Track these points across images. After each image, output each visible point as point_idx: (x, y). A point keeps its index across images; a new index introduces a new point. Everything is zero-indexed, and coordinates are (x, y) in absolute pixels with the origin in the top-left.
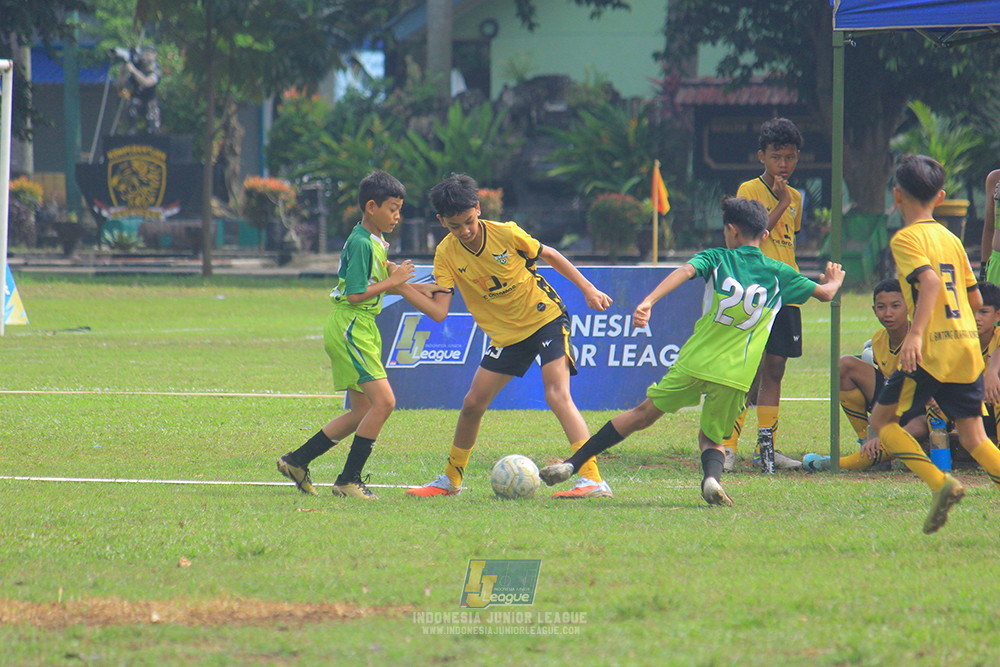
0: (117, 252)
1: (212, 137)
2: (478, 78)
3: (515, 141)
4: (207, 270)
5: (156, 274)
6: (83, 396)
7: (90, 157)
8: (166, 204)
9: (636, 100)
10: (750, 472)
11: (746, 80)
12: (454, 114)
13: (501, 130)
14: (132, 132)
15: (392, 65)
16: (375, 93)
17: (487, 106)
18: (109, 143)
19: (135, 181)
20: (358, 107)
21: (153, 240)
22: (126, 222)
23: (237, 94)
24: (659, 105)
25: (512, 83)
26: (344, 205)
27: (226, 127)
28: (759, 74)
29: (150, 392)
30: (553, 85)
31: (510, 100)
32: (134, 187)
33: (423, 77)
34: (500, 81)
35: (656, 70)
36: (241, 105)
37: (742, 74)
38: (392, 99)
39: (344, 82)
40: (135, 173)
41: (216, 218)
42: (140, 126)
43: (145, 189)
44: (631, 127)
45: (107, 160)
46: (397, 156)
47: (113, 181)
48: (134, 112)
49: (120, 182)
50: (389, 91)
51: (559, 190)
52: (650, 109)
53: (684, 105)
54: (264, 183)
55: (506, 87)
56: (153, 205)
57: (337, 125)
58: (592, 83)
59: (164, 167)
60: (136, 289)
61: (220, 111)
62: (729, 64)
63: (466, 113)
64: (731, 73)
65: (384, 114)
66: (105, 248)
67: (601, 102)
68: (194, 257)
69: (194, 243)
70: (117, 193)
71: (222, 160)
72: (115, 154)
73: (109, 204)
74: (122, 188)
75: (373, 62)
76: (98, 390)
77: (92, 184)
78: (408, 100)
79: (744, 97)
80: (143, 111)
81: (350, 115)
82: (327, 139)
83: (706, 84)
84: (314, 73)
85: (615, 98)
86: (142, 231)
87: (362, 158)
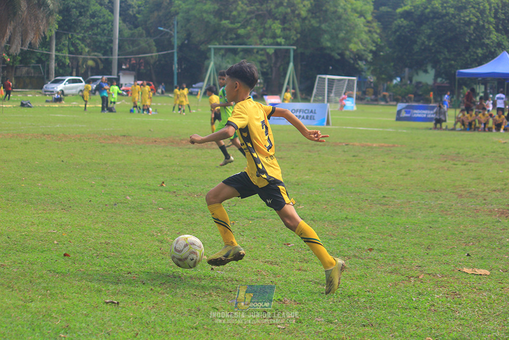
0: (367, 101)
1: (379, 88)
2: (411, 81)
4: (378, 104)
5: (371, 104)
7: (364, 90)
8: (373, 95)
9: (430, 85)
11: (443, 83)
12: (408, 86)
13: (414, 88)
15: (401, 80)
16: (399, 83)
17: (412, 85)
18: (367, 88)
19: (369, 93)
20: (396, 85)
21: (371, 100)
22: (368, 97)
23: (382, 82)
24: (433, 85)
25: (415, 82)
28: (445, 82)
30: (420, 83)
31: (415, 84)
33: (405, 81)
35: (433, 81)
36: (382, 84)
39: (395, 82)
41: (379, 97)
42: (370, 86)
43: (371, 94)
44: (429, 88)
45: (366, 90)
46: (401, 90)
47: (367, 93)
48: (370, 84)
51: (420, 95)
53: (436, 85)
54: (385, 93)
57: (394, 86)
58: (424, 83)
59: (373, 91)
61: (380, 85)
62: (441, 81)
63: (410, 85)
65: (400, 85)
68: (376, 102)
69: (376, 100)
72: (368, 89)
73: (366, 95)
75: (398, 79)
77: (364, 93)
78: (403, 84)
79: (443, 85)
82: (393, 88)
83: (439, 83)
84: (391, 80)
85: (427, 84)
87: (397, 91)
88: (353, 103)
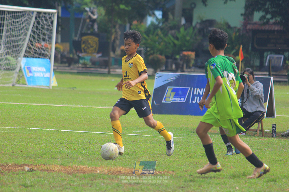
0: (83, 66)
1: (112, 34)
2: (189, 20)
3: (199, 38)
4: (109, 72)
5: (94, 73)
6: (75, 107)
7: (76, 39)
8: (98, 53)
9: (235, 27)
10: (269, 137)
11: (267, 22)
12: (182, 30)
13: (195, 35)
14: (89, 32)
16: (159, 23)
17: (192, 28)
18: (82, 35)
19: (89, 46)
20: (154, 27)
21: (94, 63)
22: (87, 58)
23: (119, 22)
24: (242, 29)
25: (199, 21)
26: (149, 55)
27: (116, 31)
28: (272, 21)
29: (94, 107)
30: (211, 22)
31: (198, 26)
32: (89, 48)
33: (174, 19)
34: (195, 21)
35: (241, 19)
36: (120, 25)
37: (267, 21)
38: (164, 25)
39: (150, 20)
40: (89, 44)
41: (112, 57)
42: (92, 30)
43: (92, 49)
44: (233, 35)
45: (81, 40)
46: (165, 41)
47: (83, 46)
48: (90, 26)
49: (85, 46)
50: (163, 23)
52: (239, 30)
53: (249, 29)
55: (197, 23)
56: (94, 53)
57: (148, 32)
58: (222, 22)
59: (97, 42)
60: (89, 77)
61: (114, 27)
62: (263, 17)
63: (185, 29)
64: (263, 21)
65: (162, 29)
66: (80, 65)
67: (225, 28)
68: (105, 68)
69: (106, 64)
70: (84, 50)
71: (114, 41)
72: (84, 38)
73: (81, 52)
74: (86, 48)
75: (159, 14)
76: (79, 106)
77: (77, 46)
78: (168, 25)
79: (267, 28)
80: (92, 26)
81: (152, 29)
82: (145, 36)
83: (256, 23)
85: (229, 27)
86: (91, 60)
87: (155, 42)
88: (48, 70)
